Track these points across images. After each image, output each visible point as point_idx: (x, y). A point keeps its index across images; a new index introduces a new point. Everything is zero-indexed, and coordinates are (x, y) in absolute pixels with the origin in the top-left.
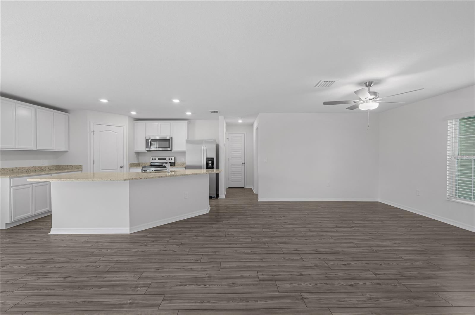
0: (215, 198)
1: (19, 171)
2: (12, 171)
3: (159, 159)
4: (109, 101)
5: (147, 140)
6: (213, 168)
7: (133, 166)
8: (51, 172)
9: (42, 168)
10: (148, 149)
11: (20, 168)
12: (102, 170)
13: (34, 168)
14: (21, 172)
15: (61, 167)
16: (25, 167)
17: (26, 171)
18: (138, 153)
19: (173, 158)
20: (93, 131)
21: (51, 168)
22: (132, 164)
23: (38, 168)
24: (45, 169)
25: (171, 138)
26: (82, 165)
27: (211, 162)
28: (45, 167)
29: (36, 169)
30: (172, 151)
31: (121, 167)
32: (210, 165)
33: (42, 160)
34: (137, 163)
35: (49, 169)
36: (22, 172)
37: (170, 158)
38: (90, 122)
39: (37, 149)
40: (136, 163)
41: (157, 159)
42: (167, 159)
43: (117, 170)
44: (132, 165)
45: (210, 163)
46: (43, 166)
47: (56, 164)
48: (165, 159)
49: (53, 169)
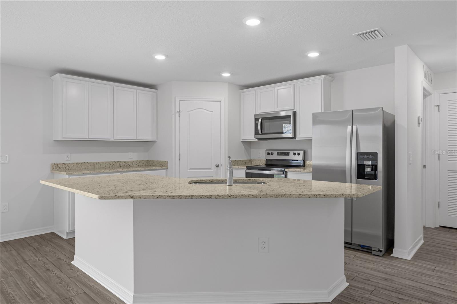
0: (381, 254)
1: (102, 166)
2: (93, 167)
3: (279, 154)
4: (167, 56)
5: (256, 120)
6: (375, 177)
7: (238, 165)
8: (121, 170)
9: (129, 164)
10: (259, 136)
11: (103, 162)
12: (190, 169)
13: (118, 163)
14: (103, 168)
15: (150, 163)
16: (108, 162)
17: (109, 167)
18: (248, 144)
19: (301, 153)
20: (179, 111)
21: (140, 164)
22: (236, 162)
23: (123, 163)
24: (132, 165)
25: (295, 113)
26: (167, 161)
27: (369, 163)
28: (133, 162)
29: (121, 165)
30: (296, 139)
31: (217, 166)
32: (368, 170)
33: (130, 153)
34: (246, 159)
35: (138, 165)
36: (105, 168)
37: (296, 152)
38: (175, 98)
39: (115, 138)
40: (243, 161)
41: (275, 153)
42: (291, 153)
43: (212, 170)
44: (234, 164)
45: (368, 166)
46: (129, 161)
47: (147, 159)
48: (288, 154)
49: (142, 166)
